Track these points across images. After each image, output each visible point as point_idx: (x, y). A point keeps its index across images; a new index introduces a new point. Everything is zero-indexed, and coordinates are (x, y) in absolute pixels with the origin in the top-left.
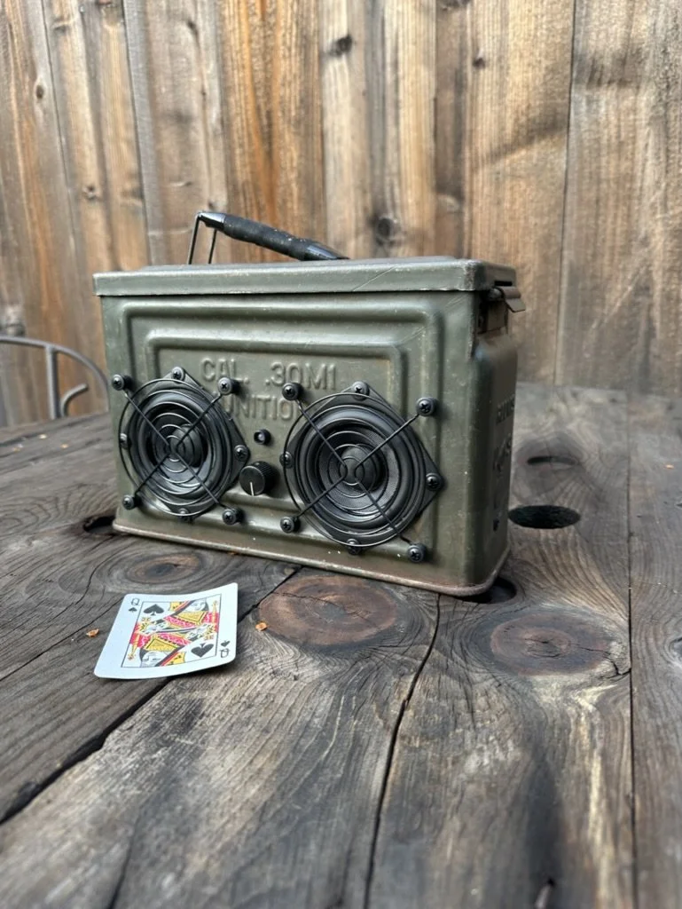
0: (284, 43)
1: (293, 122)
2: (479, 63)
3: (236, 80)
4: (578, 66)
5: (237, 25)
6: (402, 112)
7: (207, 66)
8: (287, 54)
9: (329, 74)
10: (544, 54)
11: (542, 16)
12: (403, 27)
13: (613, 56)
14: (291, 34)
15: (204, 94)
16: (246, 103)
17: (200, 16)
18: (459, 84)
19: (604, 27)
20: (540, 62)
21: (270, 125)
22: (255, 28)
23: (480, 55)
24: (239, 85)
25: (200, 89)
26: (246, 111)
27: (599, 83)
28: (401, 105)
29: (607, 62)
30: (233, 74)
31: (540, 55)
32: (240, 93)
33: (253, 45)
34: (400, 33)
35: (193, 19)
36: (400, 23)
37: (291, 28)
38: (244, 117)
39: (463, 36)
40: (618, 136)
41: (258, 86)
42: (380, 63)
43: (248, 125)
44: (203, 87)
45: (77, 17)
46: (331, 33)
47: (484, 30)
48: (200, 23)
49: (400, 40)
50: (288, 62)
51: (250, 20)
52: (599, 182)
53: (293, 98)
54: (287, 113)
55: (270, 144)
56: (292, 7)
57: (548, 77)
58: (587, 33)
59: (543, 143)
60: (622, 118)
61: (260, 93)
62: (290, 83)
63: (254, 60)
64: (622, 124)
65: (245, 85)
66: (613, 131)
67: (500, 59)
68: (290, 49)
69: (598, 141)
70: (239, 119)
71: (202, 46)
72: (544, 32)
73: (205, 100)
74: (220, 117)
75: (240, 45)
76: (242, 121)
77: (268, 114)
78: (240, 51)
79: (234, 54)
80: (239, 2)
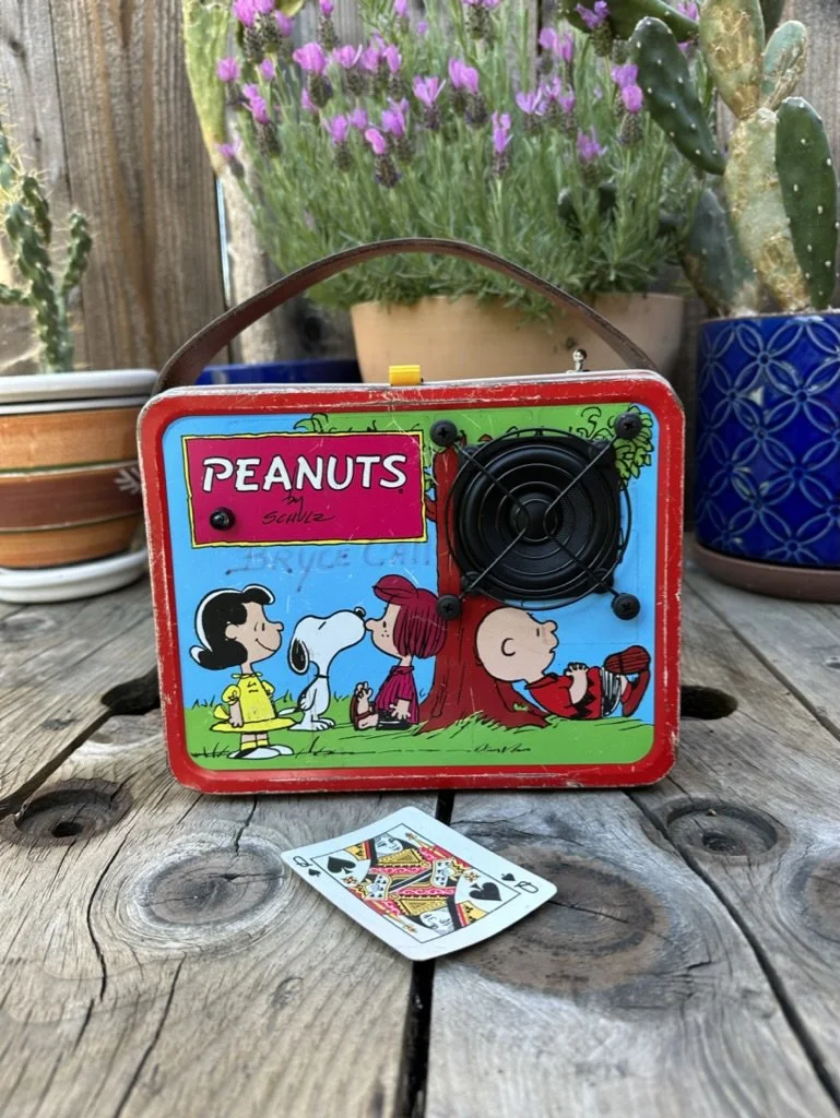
0: (159, 83)
1: (174, 187)
3: (88, 125)
5: (86, 52)
7: (41, 102)
8: (163, 98)
14: (167, 71)
15: (38, 140)
16: (103, 158)
17: (27, 33)
21: (140, 189)
22: (114, 60)
24: (94, 132)
25: (31, 132)
26: (105, 167)
30: (83, 116)
32: (94, 144)
33: (112, 82)
35: (17, 37)
37: (167, 63)
38: (101, 175)
41: (121, 136)
43: (107, 186)
44: (36, 130)
48: (28, 43)
50: (164, 107)
51: (107, 47)
53: (173, 156)
54: (165, 174)
55: (142, 214)
56: (168, 38)
61: (123, 146)
62: (169, 135)
63: (114, 101)
65: (100, 132)
68: (167, 92)
70: (93, 177)
71: (32, 74)
73: (38, 147)
74: (64, 172)
75: (93, 79)
76: (98, 180)
77: (138, 175)
78: (93, 87)
79: (83, 90)
80: (89, 22)
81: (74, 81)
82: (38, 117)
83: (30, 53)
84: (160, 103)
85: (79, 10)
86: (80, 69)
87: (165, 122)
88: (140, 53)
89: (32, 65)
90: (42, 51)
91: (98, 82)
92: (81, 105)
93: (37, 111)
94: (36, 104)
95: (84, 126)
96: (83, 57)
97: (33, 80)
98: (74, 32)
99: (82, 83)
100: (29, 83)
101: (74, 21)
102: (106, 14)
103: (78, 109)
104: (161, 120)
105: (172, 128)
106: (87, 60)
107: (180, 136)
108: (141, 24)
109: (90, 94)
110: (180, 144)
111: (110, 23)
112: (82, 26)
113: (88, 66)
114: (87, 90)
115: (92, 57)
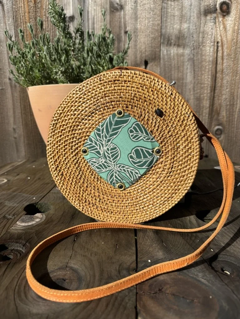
81: (19, 14)
82: (7, 24)
83: (5, 4)
84: (45, 21)
86: (20, 10)
87: (47, 27)
88: (39, 6)
89: (6, 8)
90: (9, 4)
91: (26, 14)
92: (21, 21)
93: (7, 22)
94: (7, 21)
96: (22, 6)
97: (6, 13)
99: (21, 14)
100: (4, 14)
103: (20, 22)
104: (46, 26)
105: (49, 29)
107: (52, 31)
109: (24, 18)
110: (52, 34)
113: (23, 9)
114: (22, 17)
115: (24, 6)
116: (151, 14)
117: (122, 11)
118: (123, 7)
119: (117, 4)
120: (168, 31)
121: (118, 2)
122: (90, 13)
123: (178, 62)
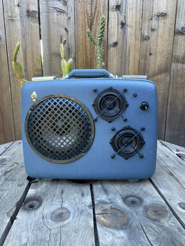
2: (150, 54)
4: (174, 58)
5: (82, 33)
6: (130, 63)
9: (111, 51)
10: (166, 54)
11: (166, 46)
12: (132, 42)
13: (182, 57)
15: (69, 50)
16: (83, 55)
17: (69, 27)
18: (146, 59)
19: (180, 50)
20: (165, 56)
21: (91, 62)
23: (151, 52)
24: (82, 49)
26: (83, 57)
27: (178, 62)
28: (130, 61)
29: (180, 58)
30: (80, 46)
31: (165, 54)
33: (87, 39)
34: (131, 44)
35: (67, 28)
36: (131, 41)
38: (82, 58)
39: (147, 47)
40: (182, 74)
42: (125, 50)
43: (84, 61)
44: (69, 48)
45: (19, 17)
46: (112, 41)
47: (152, 47)
48: (69, 29)
49: (131, 46)
52: (177, 83)
57: (166, 60)
58: (176, 51)
59: (164, 74)
60: (183, 70)
63: (87, 43)
64: (183, 71)
66: (181, 73)
67: (156, 54)
69: (177, 75)
71: (69, 36)
72: (166, 49)
73: (69, 51)
74: (75, 57)
75: (83, 38)
76: (82, 59)
77: (90, 59)
78: (83, 40)
79: (80, 40)
80: (83, 26)
81: (79, 38)
82: (70, 45)
83: (69, 32)
85: (81, 24)
86: (80, 36)
89: (69, 34)
90: (72, 31)
92: (80, 43)
94: (70, 43)
95: (80, 48)
96: (81, 33)
98: (80, 28)
100: (68, 38)
101: (79, 26)
102: (87, 25)
106: (82, 34)
108: (94, 28)
109: (82, 41)
111: (88, 27)
112: (81, 27)
113: (82, 36)
114: (81, 40)
115: (83, 34)
116: (166, 43)
117: (149, 40)
118: (150, 38)
119: (146, 36)
120: (177, 53)
121: (147, 35)
122: (128, 41)
123: (182, 73)
